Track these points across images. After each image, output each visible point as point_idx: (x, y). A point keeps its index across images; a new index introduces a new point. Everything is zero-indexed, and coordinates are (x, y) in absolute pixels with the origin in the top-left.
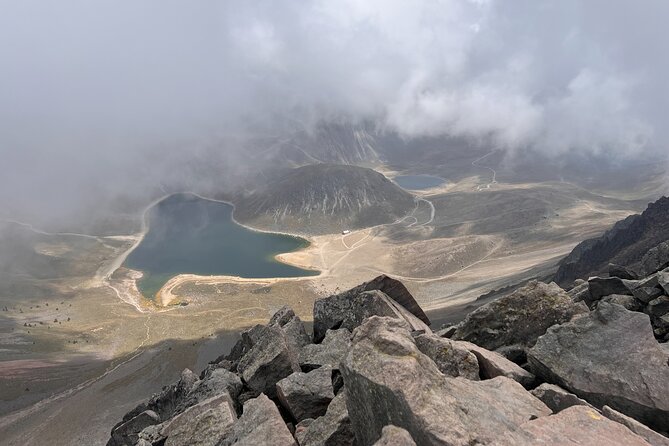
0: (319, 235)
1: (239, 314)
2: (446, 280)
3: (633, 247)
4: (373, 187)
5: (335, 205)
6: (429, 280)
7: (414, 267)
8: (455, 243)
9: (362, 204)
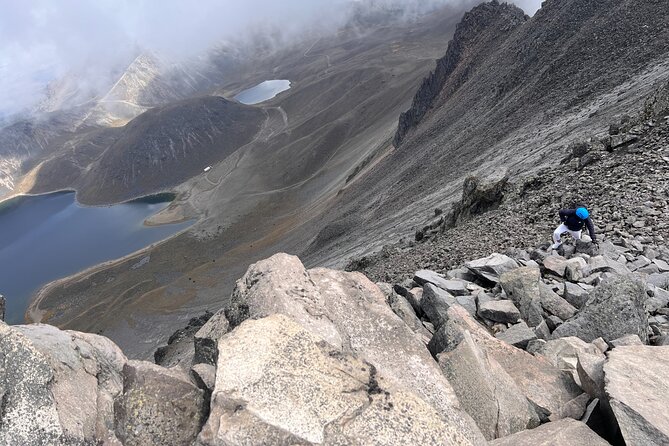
0: (180, 183)
1: (125, 297)
2: (319, 176)
3: (455, 72)
4: (217, 114)
5: (184, 147)
6: (303, 183)
7: (284, 176)
8: (314, 137)
9: (212, 135)
